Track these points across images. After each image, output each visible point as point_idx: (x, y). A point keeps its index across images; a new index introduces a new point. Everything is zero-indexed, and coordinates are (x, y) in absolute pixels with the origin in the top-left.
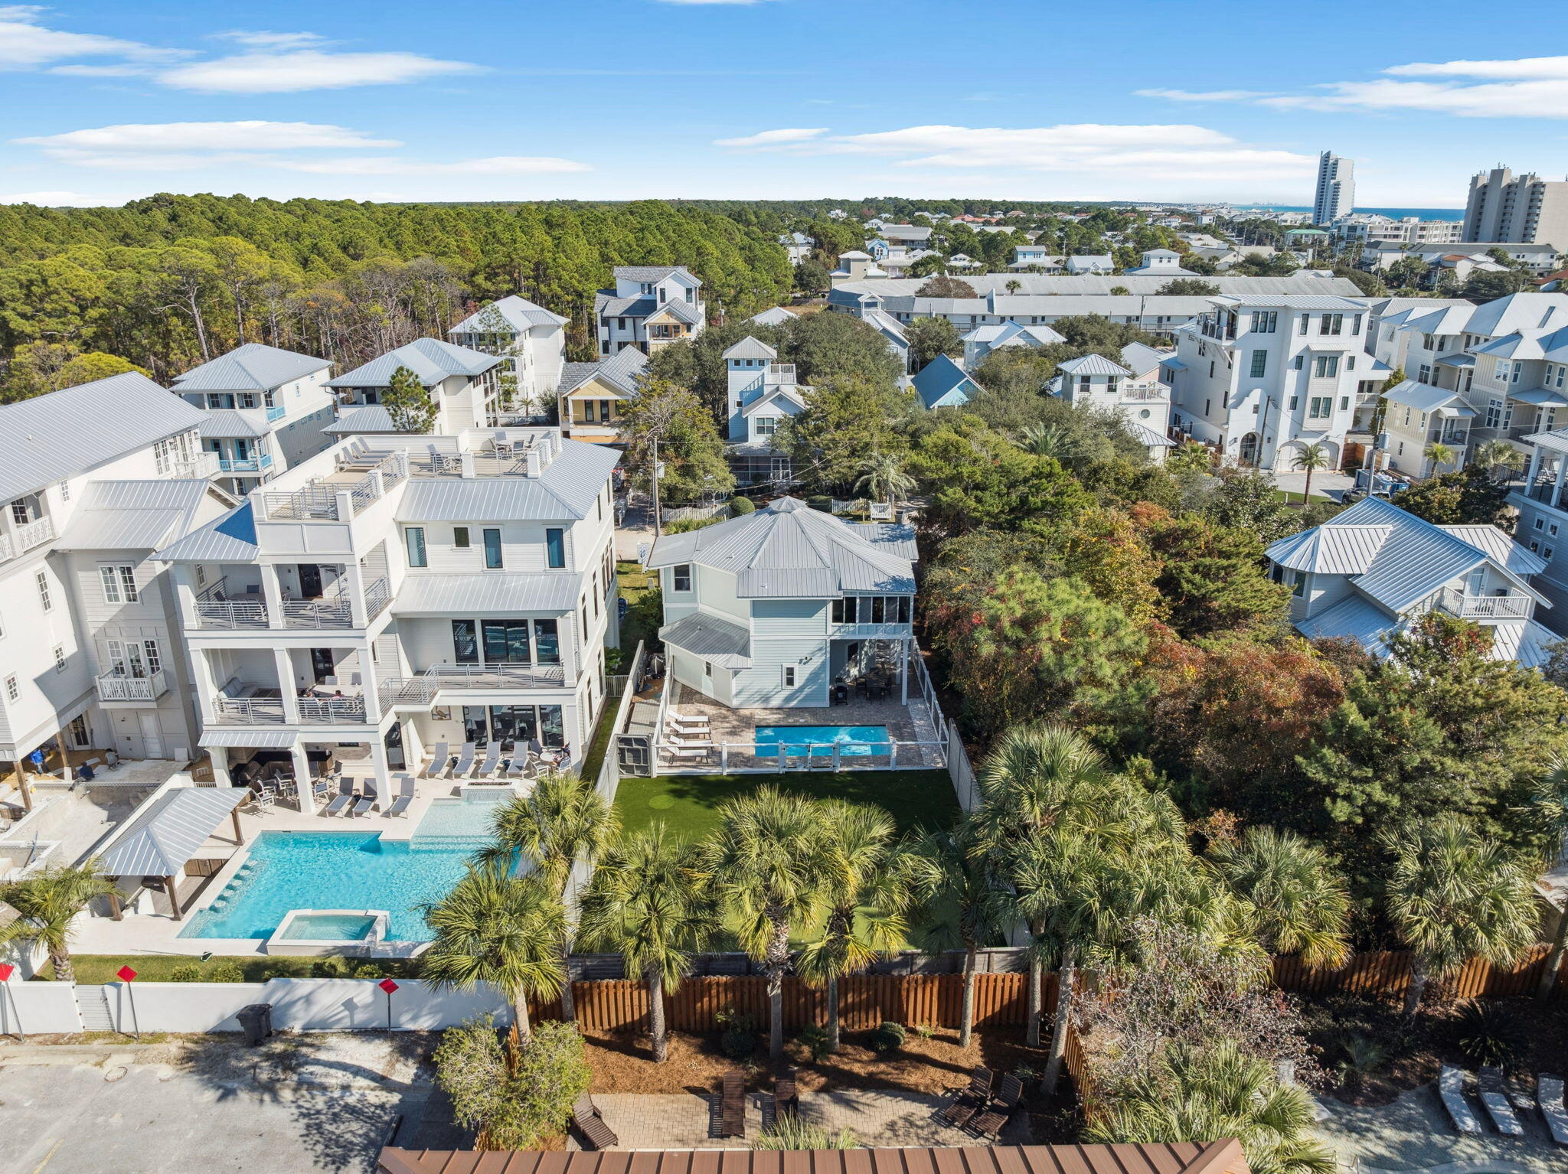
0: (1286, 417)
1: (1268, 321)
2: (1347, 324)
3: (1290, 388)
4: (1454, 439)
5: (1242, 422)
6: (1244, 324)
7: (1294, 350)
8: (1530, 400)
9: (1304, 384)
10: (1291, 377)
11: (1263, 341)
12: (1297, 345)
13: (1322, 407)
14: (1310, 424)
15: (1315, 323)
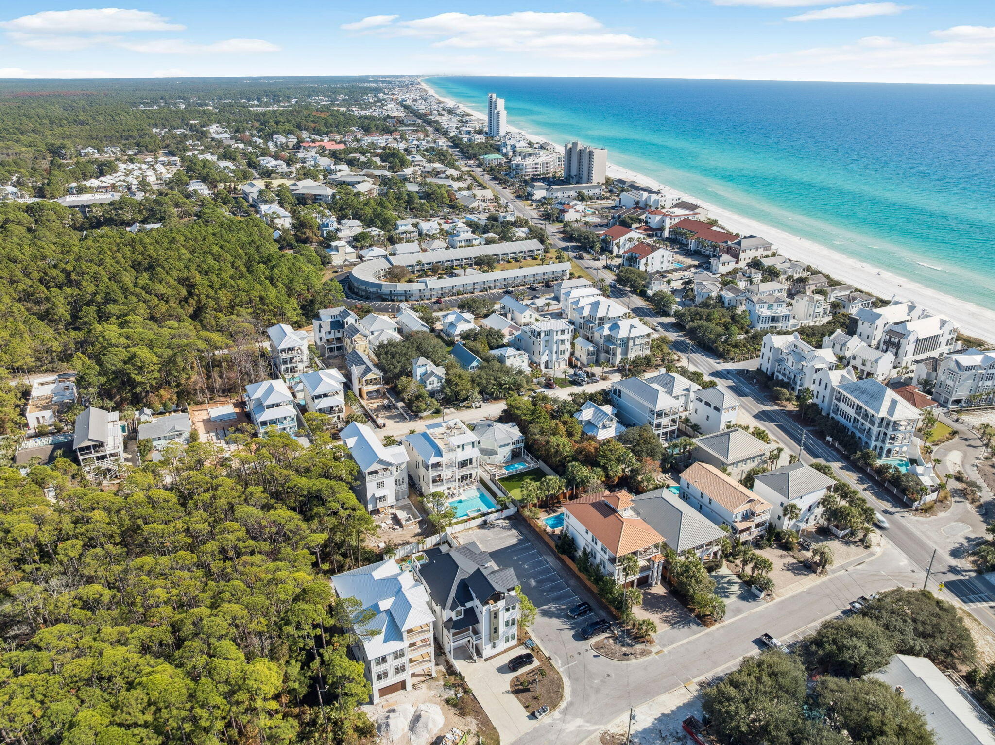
0: (554, 355)
1: (548, 333)
2: (566, 331)
3: (555, 348)
4: (593, 355)
5: (544, 358)
6: (542, 335)
7: (555, 339)
8: (607, 344)
9: (558, 347)
10: (555, 347)
11: (547, 338)
12: (555, 338)
13: (563, 352)
14: (560, 356)
15: (559, 333)
